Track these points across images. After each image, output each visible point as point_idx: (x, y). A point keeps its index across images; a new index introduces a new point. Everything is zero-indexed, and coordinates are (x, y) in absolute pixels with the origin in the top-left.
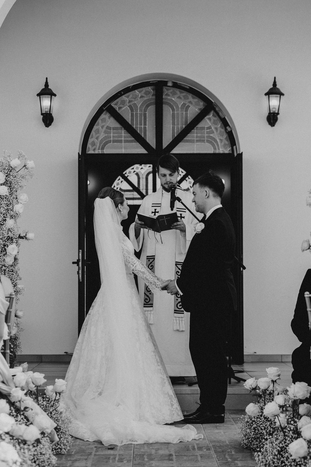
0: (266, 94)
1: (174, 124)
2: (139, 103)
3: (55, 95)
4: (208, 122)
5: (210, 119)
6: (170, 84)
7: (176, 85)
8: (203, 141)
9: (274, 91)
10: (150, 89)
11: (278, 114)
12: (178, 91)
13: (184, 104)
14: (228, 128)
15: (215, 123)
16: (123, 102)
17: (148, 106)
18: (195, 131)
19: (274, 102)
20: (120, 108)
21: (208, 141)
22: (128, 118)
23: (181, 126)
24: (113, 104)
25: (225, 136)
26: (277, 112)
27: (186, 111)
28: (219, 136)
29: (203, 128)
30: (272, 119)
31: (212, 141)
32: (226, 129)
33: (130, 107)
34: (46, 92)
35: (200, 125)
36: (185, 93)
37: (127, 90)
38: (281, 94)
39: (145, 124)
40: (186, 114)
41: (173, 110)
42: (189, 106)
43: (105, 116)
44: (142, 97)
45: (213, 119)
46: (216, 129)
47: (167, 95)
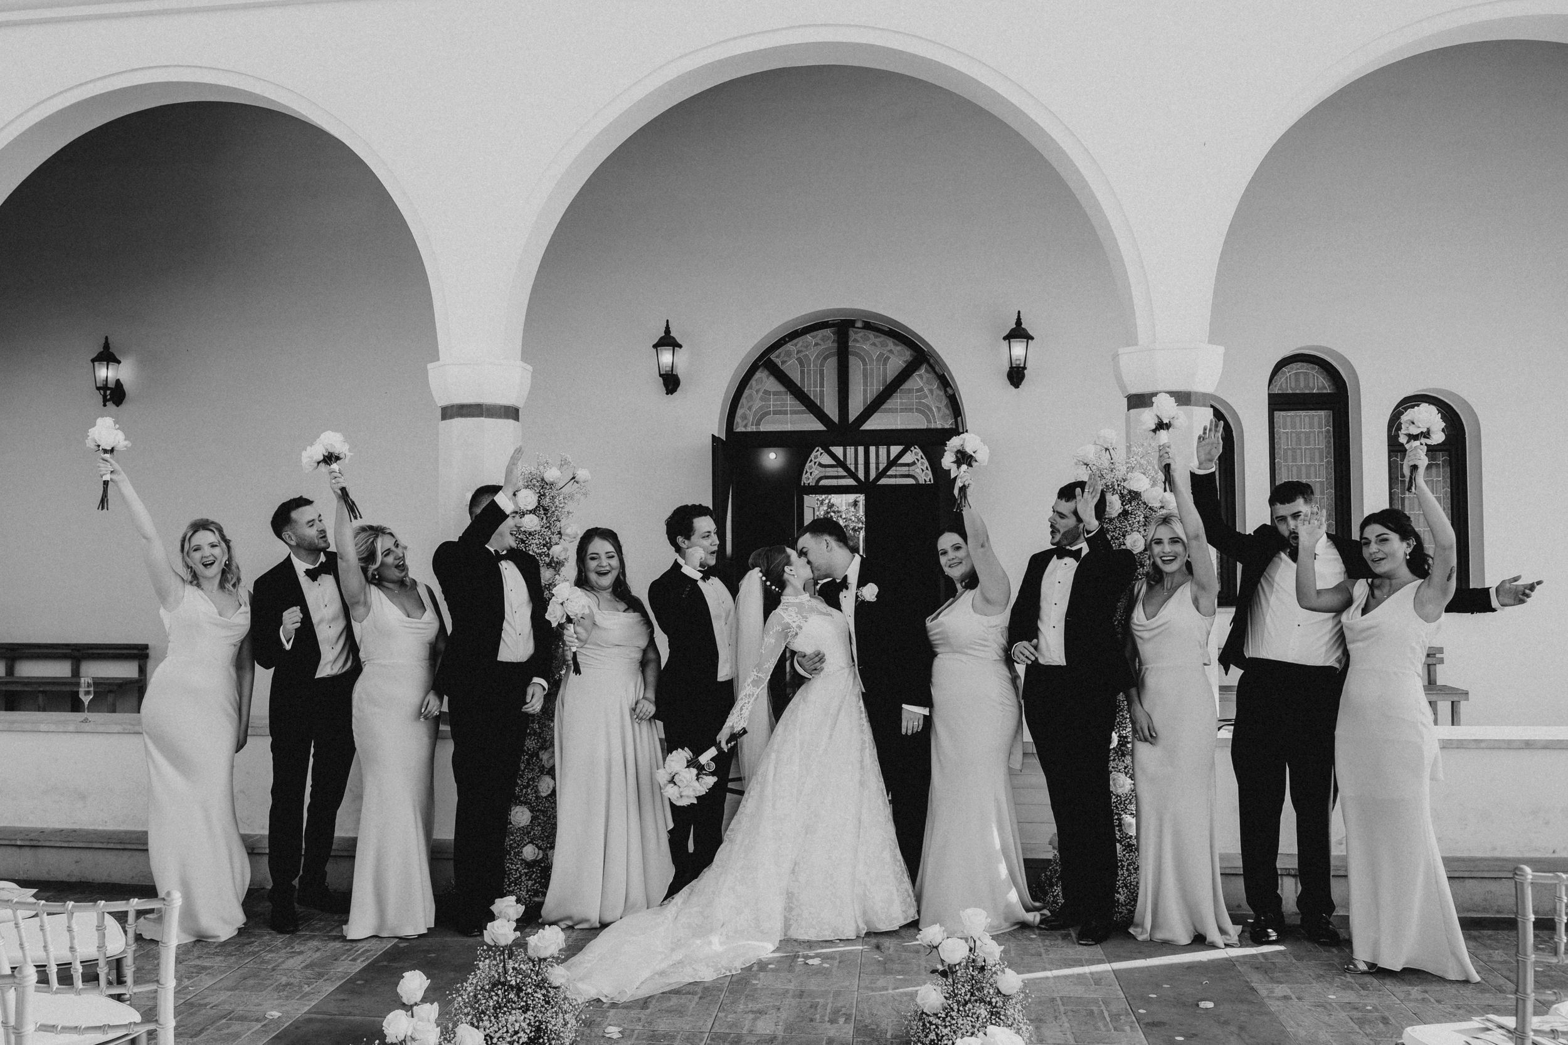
0: (1005, 338)
1: (865, 384)
2: (813, 354)
3: (680, 346)
4: (920, 380)
5: (921, 377)
6: (859, 324)
7: (868, 326)
8: (911, 410)
9: (1018, 333)
10: (828, 332)
11: (1024, 368)
12: (871, 335)
13: (881, 355)
14: (948, 389)
15: (928, 382)
16: (789, 354)
17: (825, 359)
18: (898, 395)
19: (1018, 349)
20: (783, 362)
21: (918, 410)
22: (796, 377)
23: (876, 388)
24: (773, 357)
25: (945, 401)
26: (1022, 365)
27: (885, 364)
28: (935, 401)
29: (910, 391)
30: (1016, 375)
31: (924, 410)
32: (946, 392)
33: (800, 360)
34: (667, 341)
35: (907, 385)
36: (883, 338)
37: (794, 335)
38: (1029, 338)
39: (822, 386)
40: (885, 370)
41: (865, 364)
42: (888, 358)
43: (761, 374)
44: (816, 344)
45: (926, 376)
46: (931, 391)
47: (855, 340)
